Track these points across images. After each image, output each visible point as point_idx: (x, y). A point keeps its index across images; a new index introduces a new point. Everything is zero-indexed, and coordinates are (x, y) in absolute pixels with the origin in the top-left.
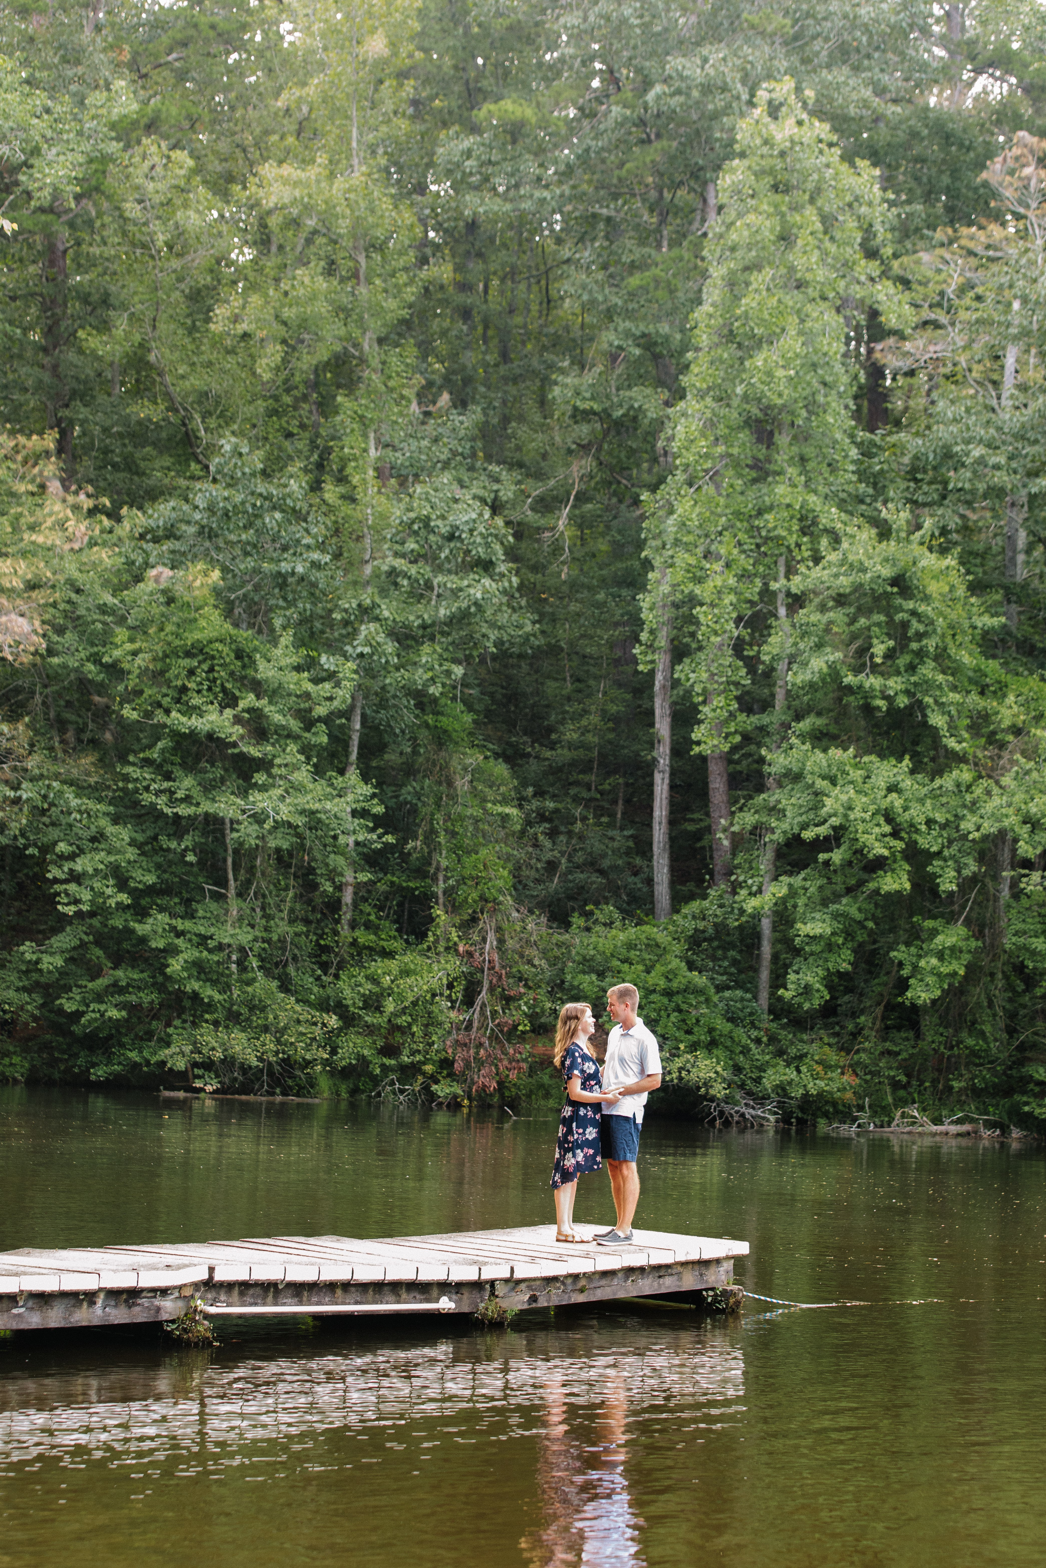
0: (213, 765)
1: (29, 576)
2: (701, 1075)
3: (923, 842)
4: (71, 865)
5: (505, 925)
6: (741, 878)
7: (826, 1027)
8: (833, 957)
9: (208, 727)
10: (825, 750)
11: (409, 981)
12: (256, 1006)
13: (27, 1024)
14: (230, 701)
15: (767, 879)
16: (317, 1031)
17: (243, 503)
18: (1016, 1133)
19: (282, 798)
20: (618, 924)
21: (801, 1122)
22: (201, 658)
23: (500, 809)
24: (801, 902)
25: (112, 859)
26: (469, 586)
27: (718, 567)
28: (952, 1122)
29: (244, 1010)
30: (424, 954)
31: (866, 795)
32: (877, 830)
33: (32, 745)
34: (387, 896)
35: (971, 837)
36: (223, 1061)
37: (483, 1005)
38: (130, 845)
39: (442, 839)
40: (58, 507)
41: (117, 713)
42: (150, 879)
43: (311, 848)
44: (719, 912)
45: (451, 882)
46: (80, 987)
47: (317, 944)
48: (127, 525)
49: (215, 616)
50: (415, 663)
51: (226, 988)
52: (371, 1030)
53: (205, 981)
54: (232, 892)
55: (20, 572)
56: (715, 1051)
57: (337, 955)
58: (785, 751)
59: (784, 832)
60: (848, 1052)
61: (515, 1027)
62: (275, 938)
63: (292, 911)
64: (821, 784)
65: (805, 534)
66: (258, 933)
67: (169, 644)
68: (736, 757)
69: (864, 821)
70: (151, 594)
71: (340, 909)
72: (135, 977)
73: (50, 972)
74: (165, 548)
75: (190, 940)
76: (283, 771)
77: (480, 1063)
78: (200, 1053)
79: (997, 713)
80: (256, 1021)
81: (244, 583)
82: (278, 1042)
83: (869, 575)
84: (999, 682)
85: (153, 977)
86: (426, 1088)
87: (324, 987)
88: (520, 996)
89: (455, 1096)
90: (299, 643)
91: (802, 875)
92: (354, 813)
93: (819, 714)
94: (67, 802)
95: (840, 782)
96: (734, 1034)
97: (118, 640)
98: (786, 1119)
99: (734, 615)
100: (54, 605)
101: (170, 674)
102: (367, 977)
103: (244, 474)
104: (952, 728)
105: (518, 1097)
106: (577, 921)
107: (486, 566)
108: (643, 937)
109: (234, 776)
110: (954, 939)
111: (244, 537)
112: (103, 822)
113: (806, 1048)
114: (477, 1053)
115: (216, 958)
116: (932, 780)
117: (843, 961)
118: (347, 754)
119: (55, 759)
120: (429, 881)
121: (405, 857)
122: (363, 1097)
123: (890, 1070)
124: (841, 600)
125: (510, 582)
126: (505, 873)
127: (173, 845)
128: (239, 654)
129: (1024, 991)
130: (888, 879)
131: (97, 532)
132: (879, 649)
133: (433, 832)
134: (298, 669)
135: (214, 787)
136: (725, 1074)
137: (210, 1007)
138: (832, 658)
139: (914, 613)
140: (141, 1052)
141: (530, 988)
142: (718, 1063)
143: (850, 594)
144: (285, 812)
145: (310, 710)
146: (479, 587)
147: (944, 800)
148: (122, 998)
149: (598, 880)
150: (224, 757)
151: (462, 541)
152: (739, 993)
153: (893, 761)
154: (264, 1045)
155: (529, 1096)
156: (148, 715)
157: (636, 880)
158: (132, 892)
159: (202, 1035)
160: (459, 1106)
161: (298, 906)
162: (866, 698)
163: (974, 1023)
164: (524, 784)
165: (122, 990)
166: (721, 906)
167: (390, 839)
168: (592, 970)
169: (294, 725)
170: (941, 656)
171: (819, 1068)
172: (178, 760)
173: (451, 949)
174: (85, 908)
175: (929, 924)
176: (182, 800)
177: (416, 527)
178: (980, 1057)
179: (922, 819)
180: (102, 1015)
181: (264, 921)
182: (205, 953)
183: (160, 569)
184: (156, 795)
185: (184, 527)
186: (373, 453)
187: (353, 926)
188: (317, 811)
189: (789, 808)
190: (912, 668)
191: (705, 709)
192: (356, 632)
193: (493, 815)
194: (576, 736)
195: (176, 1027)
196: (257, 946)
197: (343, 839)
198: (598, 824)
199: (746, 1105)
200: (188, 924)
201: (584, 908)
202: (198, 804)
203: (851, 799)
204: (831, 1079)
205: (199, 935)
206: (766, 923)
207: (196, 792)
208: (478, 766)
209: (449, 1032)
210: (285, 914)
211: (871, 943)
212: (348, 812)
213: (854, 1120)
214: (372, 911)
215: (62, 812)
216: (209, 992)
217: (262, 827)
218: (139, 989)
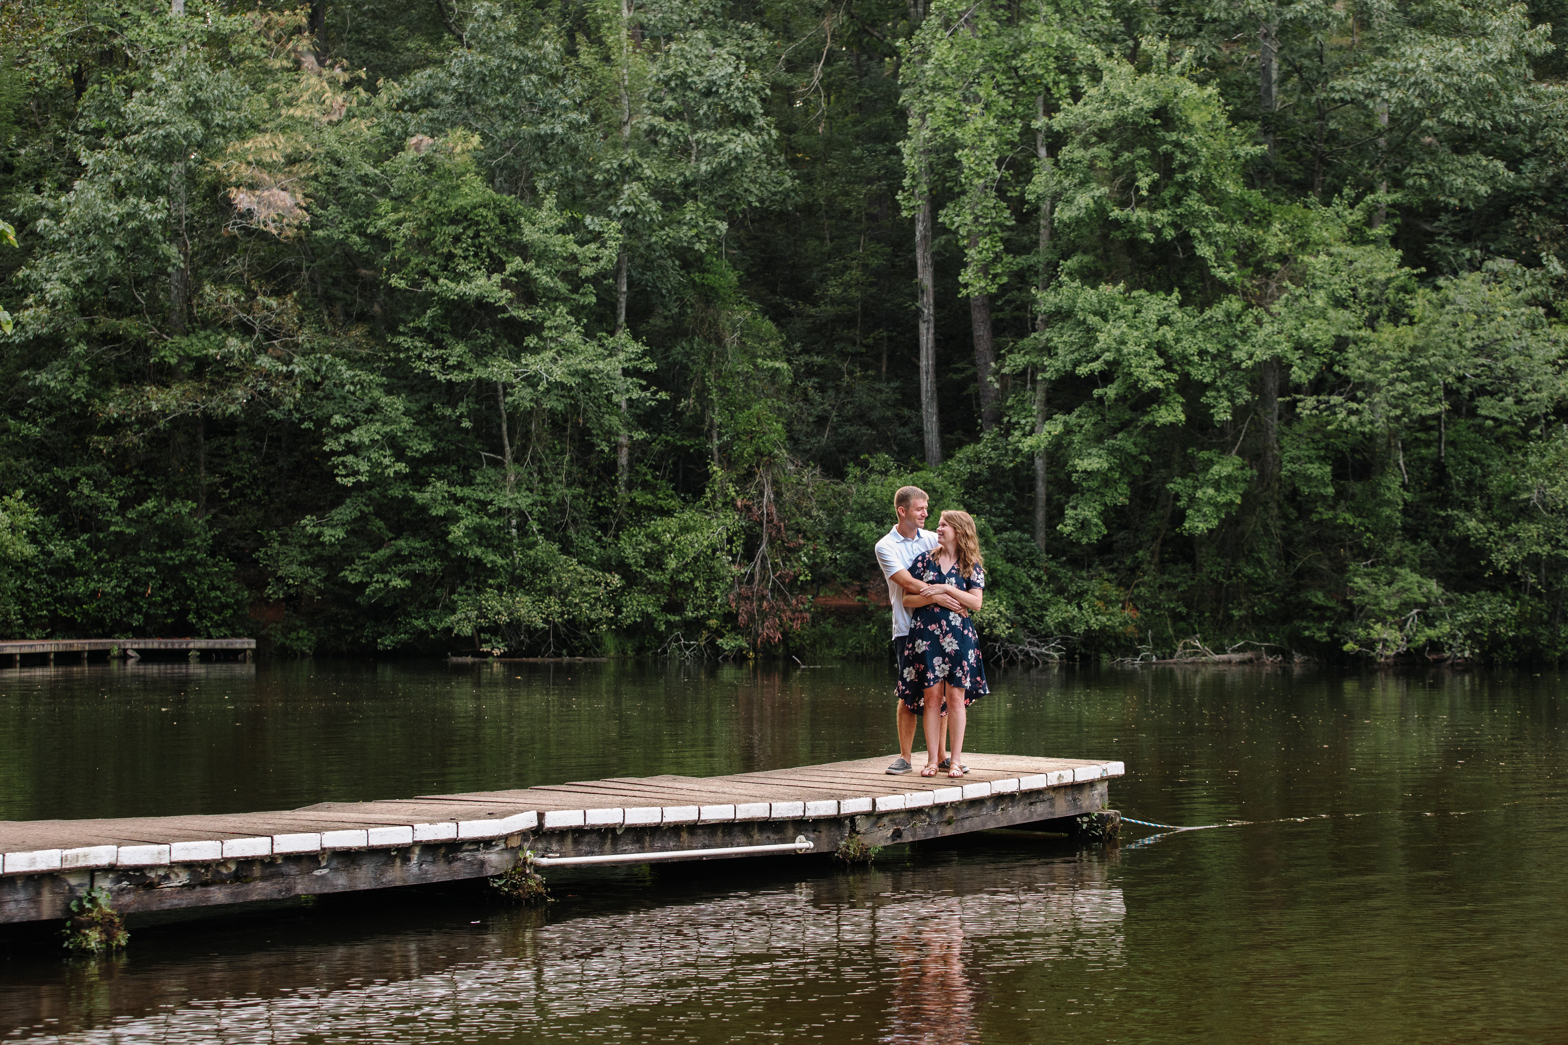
0: (483, 331)
1: (289, 150)
3: (1196, 373)
4: (347, 437)
5: (782, 479)
6: (1014, 420)
7: (1102, 563)
8: (1109, 493)
9: (477, 291)
10: (1094, 287)
11: (690, 537)
12: (538, 569)
13: (312, 598)
14: (497, 266)
15: (1040, 420)
16: (601, 590)
17: (499, 67)
18: (1298, 658)
19: (554, 361)
20: (893, 471)
21: (1083, 657)
22: (465, 224)
23: (769, 364)
24: (1076, 439)
25: (388, 429)
26: (729, 141)
27: (977, 108)
28: (1234, 651)
29: (527, 574)
30: (703, 510)
31: (1137, 329)
32: (1150, 363)
33: (302, 320)
34: (662, 455)
35: (1244, 365)
36: (509, 625)
37: (764, 558)
38: (404, 414)
39: (714, 396)
40: (314, 80)
41: (385, 283)
42: (427, 448)
43: (585, 410)
44: (993, 455)
45: (725, 438)
46: (363, 558)
47: (595, 504)
48: (384, 96)
49: (478, 182)
50: (679, 222)
51: (507, 553)
52: (653, 588)
53: (487, 547)
54: (509, 457)
55: (280, 147)
56: (997, 592)
57: (615, 516)
58: (1055, 289)
59: (1057, 371)
60: (1128, 587)
61: (796, 578)
62: (554, 501)
63: (569, 474)
64: (1092, 320)
65: (1063, 73)
66: (537, 498)
67: (433, 212)
68: (1000, 303)
69: (1137, 354)
70: (413, 162)
71: (616, 470)
72: (417, 545)
73: (332, 545)
74: (423, 116)
75: (470, 507)
76: (554, 333)
77: (764, 615)
78: (486, 617)
79: (1264, 241)
80: (541, 584)
81: (503, 151)
82: (563, 603)
83: (1131, 108)
84: (1262, 211)
85: (435, 545)
86: (711, 643)
87: (605, 548)
88: (800, 548)
89: (741, 649)
90: (562, 206)
91: (1076, 412)
92: (626, 372)
93: (1085, 252)
94: (340, 374)
95: (1111, 318)
96: (1015, 574)
97: (381, 211)
98: (1069, 656)
99: (996, 157)
100: (316, 178)
101: (435, 242)
102: (647, 536)
103: (498, 38)
104: (1220, 258)
105: (802, 647)
106: (854, 471)
107: (745, 120)
109: (505, 341)
110: (1230, 469)
111: (502, 100)
112: (376, 393)
113: (1086, 585)
114: (760, 606)
115: (497, 524)
116: (1202, 312)
117: (1120, 496)
118: (616, 317)
119: (325, 331)
120: (702, 438)
121: (678, 415)
122: (649, 654)
123: (1169, 603)
124: (1103, 135)
125: (770, 135)
126: (779, 426)
127: (448, 412)
128: (504, 219)
129: (1297, 519)
130: (1163, 412)
131: (355, 104)
132: (1144, 182)
133: (705, 389)
134: (562, 231)
135: (485, 354)
136: (1008, 613)
137: (493, 572)
138: (1098, 193)
139: (1177, 144)
140: (426, 620)
141: (809, 539)
142: (1001, 603)
143: (1112, 128)
144: (558, 374)
145: (577, 271)
146: (739, 141)
147: (1214, 331)
148: (405, 567)
149: (867, 432)
150: (493, 324)
151: (720, 96)
152: (1017, 534)
153: (1163, 295)
154: (549, 607)
155: (813, 646)
156: (416, 284)
157: (905, 430)
158: (410, 461)
159: (486, 601)
160: (745, 658)
161: (575, 469)
162: (1133, 232)
163: (1251, 551)
164: (791, 340)
165: (404, 560)
166: (995, 449)
167: (663, 395)
168: (870, 518)
169: (562, 287)
170: (1206, 188)
171: (1100, 604)
172: (448, 328)
173: (729, 504)
174: (364, 479)
175: (1204, 455)
176: (454, 367)
177: (673, 84)
178: (1258, 585)
179: (1194, 350)
180: (387, 585)
181: (542, 485)
182: (486, 519)
183: (420, 137)
184: (429, 363)
185: (442, 96)
186: (626, 14)
187: (630, 486)
188: (590, 372)
189: (1060, 346)
190: (1177, 200)
191: (971, 252)
192: (618, 193)
193: (763, 370)
194: (838, 291)
195: (460, 594)
196: (536, 510)
197: (616, 398)
198: (865, 377)
199: (1030, 643)
200: (467, 491)
201: (858, 457)
202: (471, 371)
203: (1123, 333)
204: (1112, 614)
205: (478, 501)
206: (1039, 464)
207: (468, 359)
208: (746, 322)
209: (732, 587)
210: (563, 477)
211: (1146, 478)
212: (620, 372)
213: (1137, 653)
214: (648, 471)
215: (335, 385)
216: (492, 557)
217: (536, 390)
218: (422, 557)
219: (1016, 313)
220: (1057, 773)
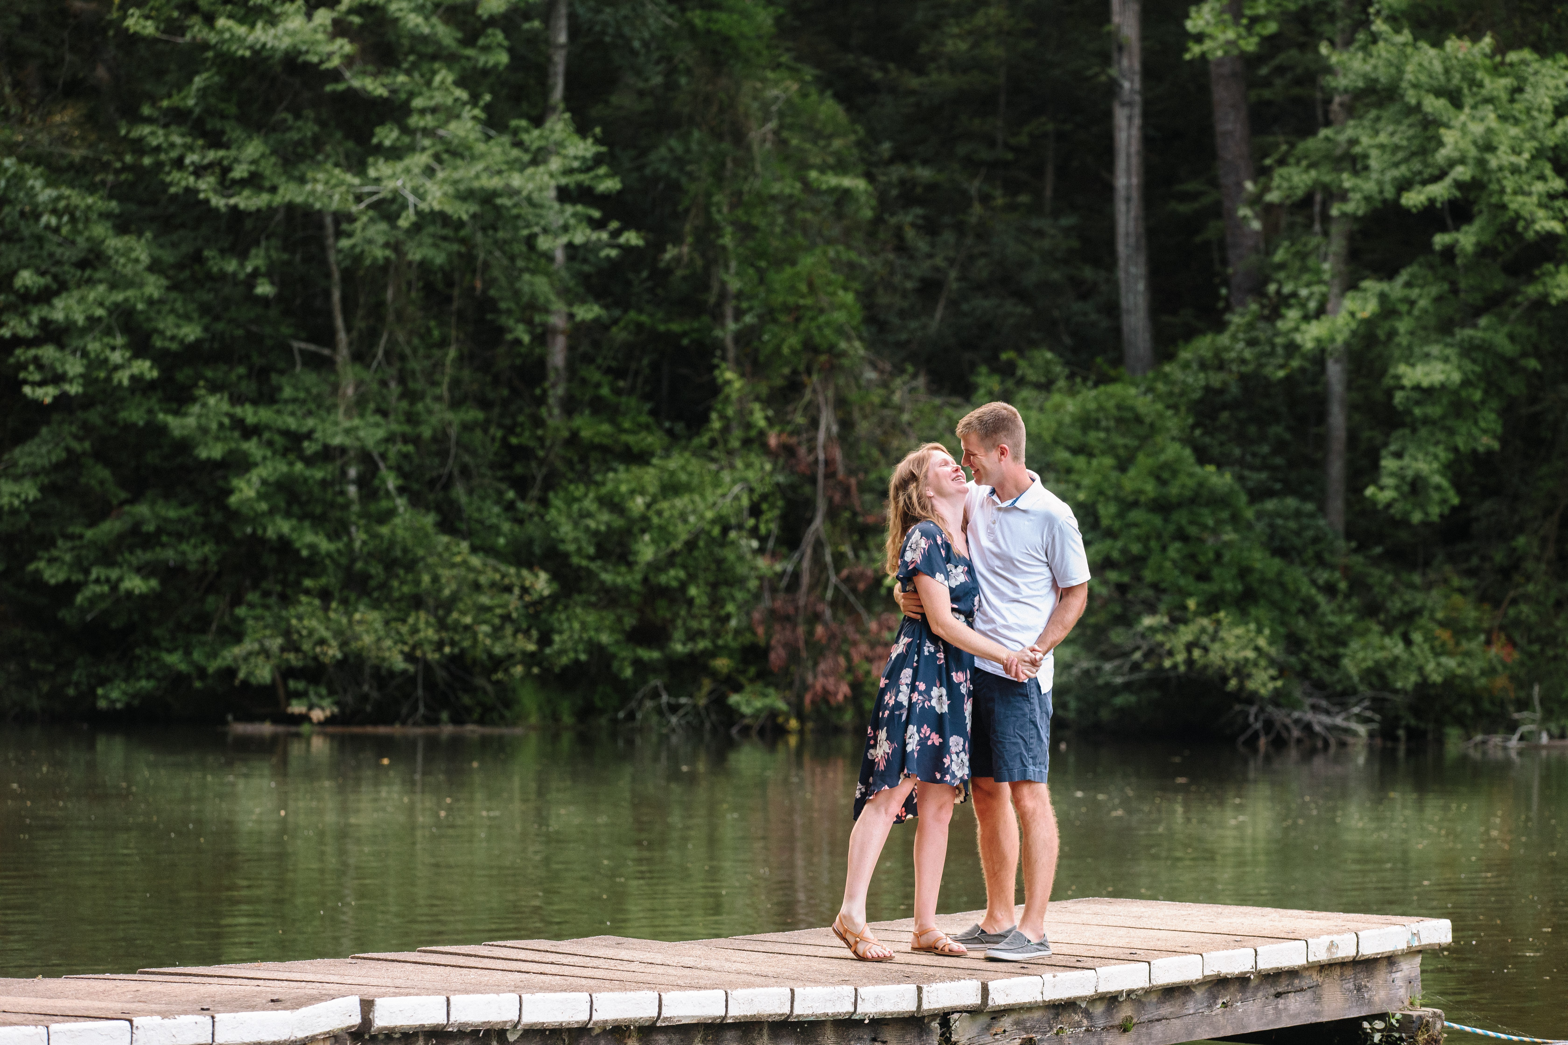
0: (298, 116)
2: (1230, 654)
4: (45, 311)
5: (853, 395)
6: (1287, 289)
7: (1451, 558)
8: (1463, 428)
9: (286, 43)
10: (1437, 43)
11: (680, 502)
12: (397, 561)
15: (1336, 290)
16: (513, 602)
19: (429, 172)
20: (1061, 383)
21: (1414, 735)
23: (832, 180)
24: (1403, 326)
25: (119, 297)
29: (376, 570)
30: (705, 453)
31: (1517, 122)
32: (1539, 187)
34: (629, 350)
36: (341, 664)
37: (818, 545)
38: (150, 269)
39: (727, 240)
41: (118, 25)
42: (191, 332)
43: (486, 265)
44: (1248, 354)
45: (748, 319)
46: (71, 537)
47: (504, 440)
51: (339, 531)
52: (611, 598)
53: (301, 519)
54: (343, 352)
56: (1254, 611)
57: (541, 462)
58: (1364, 48)
59: (1368, 199)
60: (1497, 604)
61: (878, 580)
62: (427, 434)
63: (456, 383)
64: (1433, 105)
66: (395, 427)
68: (1264, 71)
69: (1515, 170)
71: (544, 377)
72: (172, 514)
73: (14, 512)
75: (270, 444)
76: (429, 121)
77: (817, 651)
78: (297, 650)
80: (401, 588)
82: (442, 625)
85: (206, 514)
86: (718, 702)
87: (520, 522)
89: (773, 714)
91: (1404, 276)
92: (564, 195)
94: (31, 194)
95: (1468, 101)
96: (1287, 578)
98: (1387, 731)
102: (601, 501)
106: (988, 381)
108: (1111, 404)
109: (339, 135)
112: (99, 230)
113: (1419, 599)
114: (811, 633)
115: (319, 474)
117: (1484, 434)
118: (545, 90)
120: (706, 319)
121: (662, 275)
122: (603, 721)
126: (849, 298)
127: (231, 266)
133: (712, 227)
135: (301, 158)
136: (1273, 651)
137: (313, 565)
140: (188, 653)
142: (1259, 631)
144: (437, 196)
148: (148, 556)
149: (1015, 309)
152: (1291, 502)
154: (415, 631)
156: (175, 28)
157: (1086, 306)
158: (161, 358)
159: (300, 618)
160: (781, 731)
161: (466, 374)
164: (874, 136)
165: (148, 541)
166: (1252, 343)
167: (632, 238)
169: (446, 34)
171: (1444, 635)
172: (233, 110)
173: (754, 442)
174: (74, 389)
176: (243, 183)
180: (114, 587)
181: (404, 405)
182: (299, 466)
184: (196, 174)
187: (570, 407)
188: (495, 194)
189: (1374, 153)
193: (818, 192)
194: (963, 46)
195: (251, 606)
196: (393, 451)
197: (544, 243)
198: (1012, 207)
199: (1315, 708)
200: (265, 414)
201: (996, 358)
202: (273, 189)
203: (1489, 131)
204: (1468, 654)
205: (286, 433)
206: (1335, 371)
207: (268, 167)
208: (789, 101)
209: (757, 597)
210: (444, 390)
211: (1533, 400)
212: (553, 193)
213: (1512, 727)
214: (606, 380)
215: (22, 214)
216: (309, 537)
217: (393, 225)
218: (180, 537)
219: (1296, 91)
220: (1326, 940)
